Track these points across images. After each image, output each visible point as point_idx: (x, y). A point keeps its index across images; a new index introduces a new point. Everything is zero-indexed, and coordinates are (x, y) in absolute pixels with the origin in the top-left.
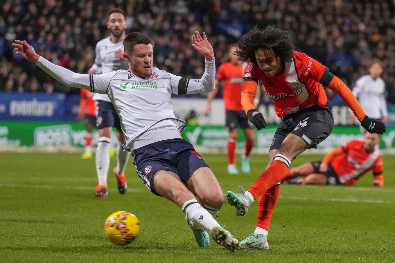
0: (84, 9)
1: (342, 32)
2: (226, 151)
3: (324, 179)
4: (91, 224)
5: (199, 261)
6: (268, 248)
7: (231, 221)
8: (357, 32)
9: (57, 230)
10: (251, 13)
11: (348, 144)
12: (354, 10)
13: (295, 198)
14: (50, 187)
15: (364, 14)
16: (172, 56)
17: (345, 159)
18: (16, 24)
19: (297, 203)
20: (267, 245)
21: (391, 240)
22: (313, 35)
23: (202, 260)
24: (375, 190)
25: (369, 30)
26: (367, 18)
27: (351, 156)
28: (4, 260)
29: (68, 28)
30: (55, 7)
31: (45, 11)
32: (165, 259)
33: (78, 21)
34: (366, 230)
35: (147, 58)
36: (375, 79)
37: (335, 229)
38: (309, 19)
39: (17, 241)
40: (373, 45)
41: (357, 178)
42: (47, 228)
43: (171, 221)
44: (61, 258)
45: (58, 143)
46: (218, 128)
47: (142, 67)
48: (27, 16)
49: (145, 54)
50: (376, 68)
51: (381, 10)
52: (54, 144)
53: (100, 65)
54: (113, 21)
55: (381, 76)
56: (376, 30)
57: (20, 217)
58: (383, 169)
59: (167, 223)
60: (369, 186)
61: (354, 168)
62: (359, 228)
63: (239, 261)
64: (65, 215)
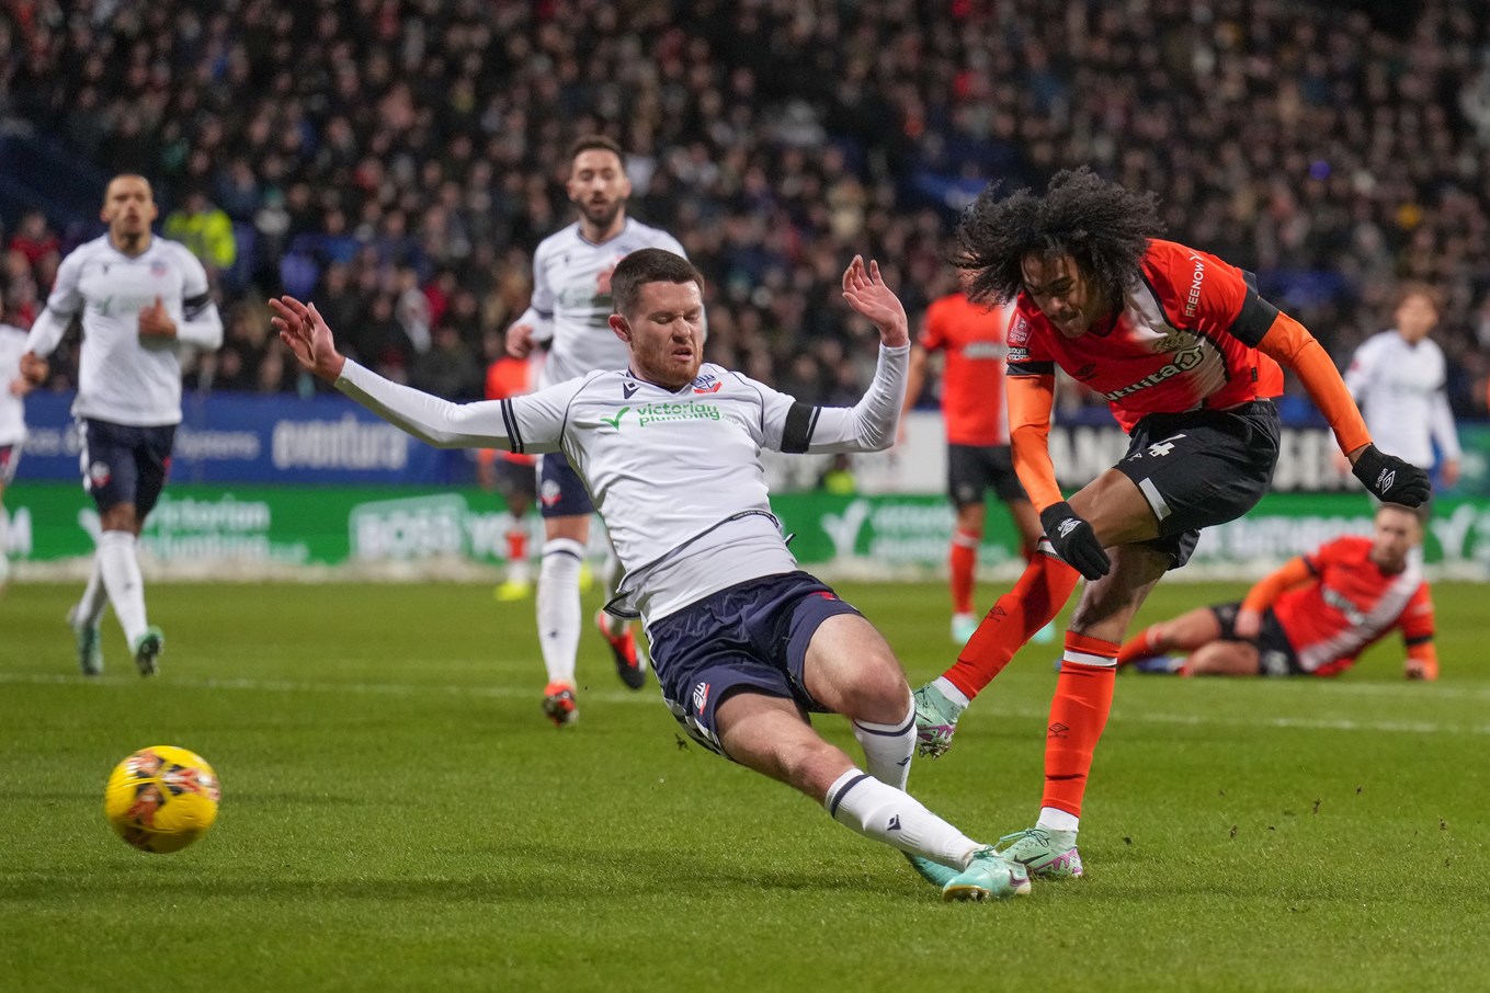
0: (501, 134)
1: (1301, 198)
2: (945, 573)
3: (1251, 659)
4: (530, 805)
5: (866, 916)
6: (1080, 873)
7: (964, 792)
8: (1350, 200)
9: (423, 822)
10: (1018, 141)
11: (1323, 548)
12: (1339, 131)
13: (1161, 717)
14: (398, 690)
15: (1370, 141)
16: (775, 277)
17: (1316, 596)
18: (288, 181)
19: (1167, 734)
20: (1076, 863)
21: (1462, 847)
22: (1213, 207)
23: (874, 914)
24: (1410, 690)
25: (1387, 192)
26: (1379, 155)
27: (1334, 587)
28: (260, 919)
29: (450, 194)
30: (413, 127)
31: (380, 143)
32: (758, 913)
33: (482, 173)
34: (1383, 817)
35: (680, 323)
36: (1412, 343)
37: (1286, 813)
38: (1199, 159)
39: (300, 858)
40: (1397, 240)
41: (1352, 655)
42: (393, 818)
43: (776, 792)
44: (437, 910)
45: (424, 552)
46: (923, 500)
47: (666, 352)
48: (324, 158)
49: (676, 312)
50: (1417, 310)
51: (1424, 131)
52: (412, 556)
53: (546, 315)
54: (585, 175)
55: (1432, 334)
56: (1408, 191)
57: (306, 783)
58: (1435, 626)
59: (764, 798)
60: (1391, 678)
61: (1344, 625)
62: (1363, 809)
63: (989, 915)
64: (447, 777)
